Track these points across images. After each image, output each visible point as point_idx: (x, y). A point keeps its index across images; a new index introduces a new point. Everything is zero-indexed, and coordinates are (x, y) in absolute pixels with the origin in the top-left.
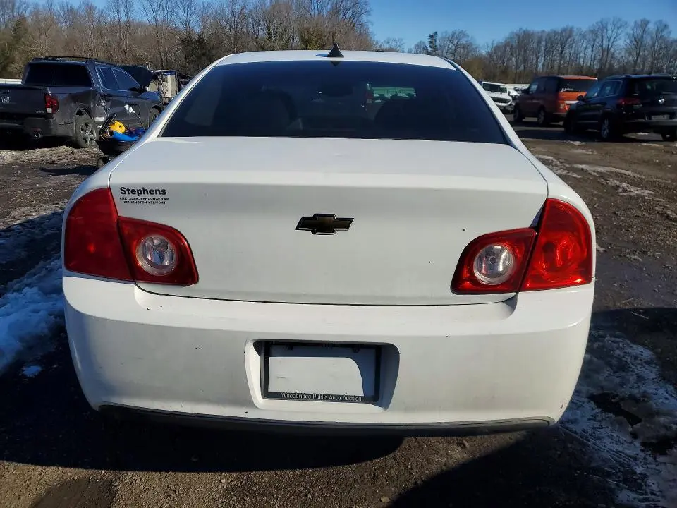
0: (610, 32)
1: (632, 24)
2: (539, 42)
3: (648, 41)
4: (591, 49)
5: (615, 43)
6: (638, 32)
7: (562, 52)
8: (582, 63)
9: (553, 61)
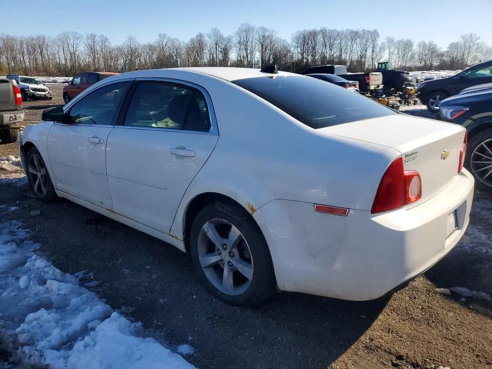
0: (72, 41)
1: (86, 37)
2: (21, 45)
3: (98, 48)
4: (62, 52)
5: (78, 49)
6: (90, 42)
7: (41, 53)
8: (58, 61)
9: (36, 60)
